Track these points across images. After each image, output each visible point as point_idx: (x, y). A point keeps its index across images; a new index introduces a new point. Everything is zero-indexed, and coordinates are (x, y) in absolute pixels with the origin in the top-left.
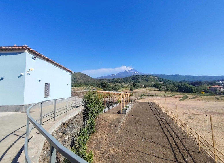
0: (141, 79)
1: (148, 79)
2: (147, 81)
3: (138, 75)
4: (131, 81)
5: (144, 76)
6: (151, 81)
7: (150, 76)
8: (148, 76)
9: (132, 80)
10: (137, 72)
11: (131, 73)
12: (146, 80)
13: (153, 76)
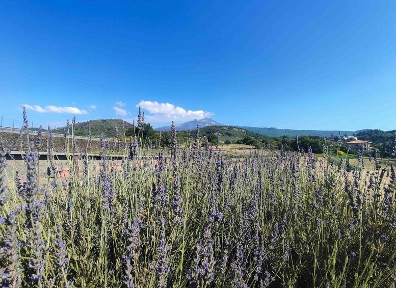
0: (220, 132)
1: (231, 132)
2: (229, 135)
3: (216, 126)
4: (204, 135)
5: (225, 128)
6: (236, 135)
7: (235, 127)
8: (230, 128)
9: (205, 133)
10: (214, 122)
11: (204, 123)
12: (227, 134)
13: (239, 128)
